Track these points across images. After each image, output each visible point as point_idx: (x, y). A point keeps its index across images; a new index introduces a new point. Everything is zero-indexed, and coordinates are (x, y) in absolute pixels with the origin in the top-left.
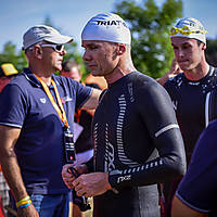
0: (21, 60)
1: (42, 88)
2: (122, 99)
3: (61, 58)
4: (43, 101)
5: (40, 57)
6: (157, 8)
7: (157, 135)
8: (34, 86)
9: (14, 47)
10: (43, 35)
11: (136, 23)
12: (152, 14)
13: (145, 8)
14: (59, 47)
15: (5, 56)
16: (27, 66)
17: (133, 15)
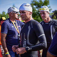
0: (7, 16)
1: (12, 23)
2: (29, 27)
3: (18, 15)
4: (13, 27)
5: (12, 15)
6: (42, 2)
7: (39, 37)
8: (10, 23)
9: (5, 12)
10: (13, 9)
11: (37, 6)
12: (41, 4)
13: (39, 2)
14: (17, 13)
15: (3, 15)
16: (9, 18)
17: (36, 4)
